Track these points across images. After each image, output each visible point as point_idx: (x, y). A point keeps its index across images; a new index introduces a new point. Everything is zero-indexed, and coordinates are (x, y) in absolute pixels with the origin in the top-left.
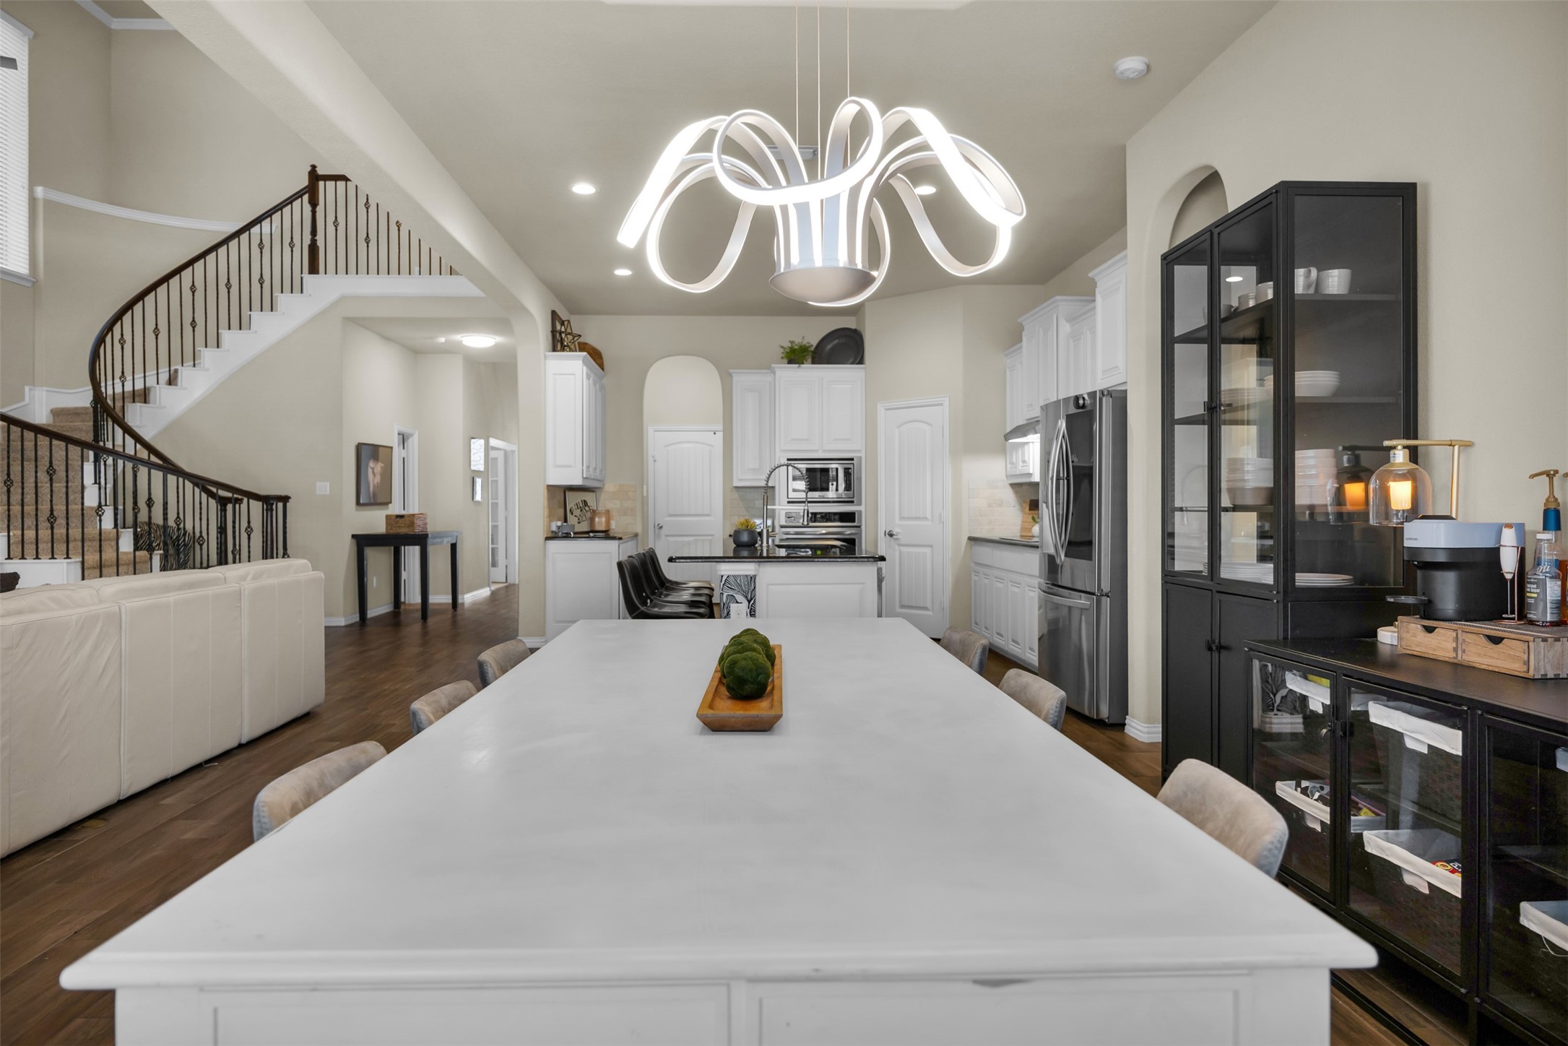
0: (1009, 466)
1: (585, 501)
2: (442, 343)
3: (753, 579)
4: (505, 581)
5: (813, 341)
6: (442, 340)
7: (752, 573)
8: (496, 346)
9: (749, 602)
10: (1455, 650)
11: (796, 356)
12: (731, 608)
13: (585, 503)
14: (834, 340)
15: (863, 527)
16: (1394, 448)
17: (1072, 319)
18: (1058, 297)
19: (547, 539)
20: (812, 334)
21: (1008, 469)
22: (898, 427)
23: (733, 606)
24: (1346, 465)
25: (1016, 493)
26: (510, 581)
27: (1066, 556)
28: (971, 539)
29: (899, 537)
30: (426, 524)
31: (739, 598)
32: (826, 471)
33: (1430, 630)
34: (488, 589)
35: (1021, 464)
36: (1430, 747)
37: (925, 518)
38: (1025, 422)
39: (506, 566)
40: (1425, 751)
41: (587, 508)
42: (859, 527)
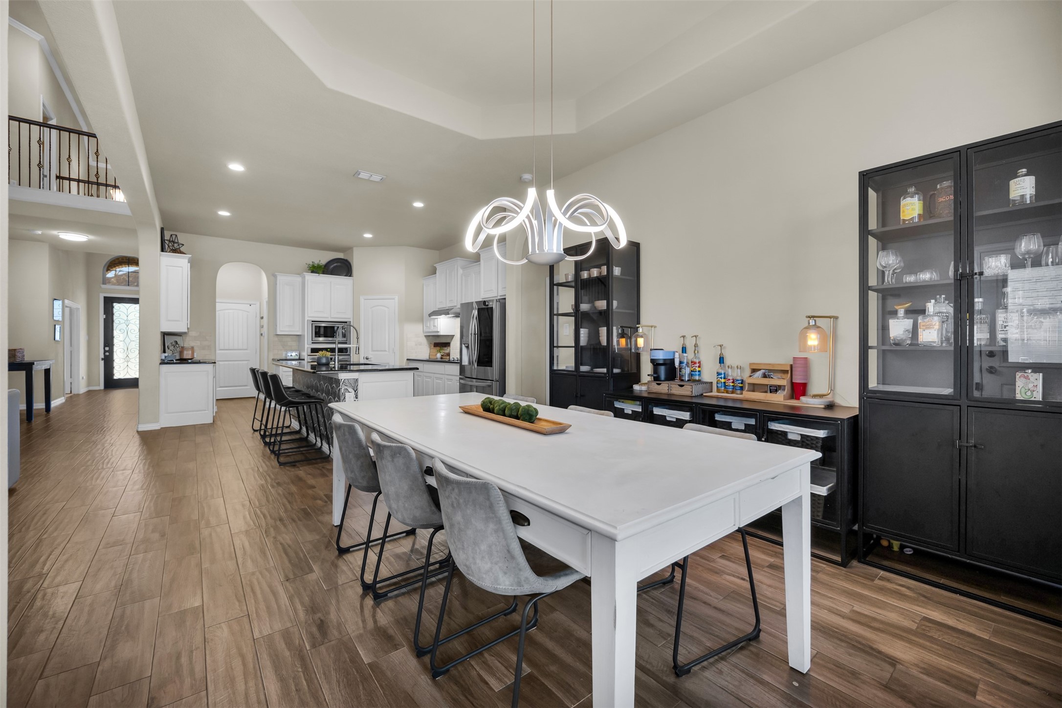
0: (425, 328)
1: (176, 341)
2: (39, 234)
3: (357, 380)
4: (70, 392)
5: (323, 262)
6: (40, 232)
7: (356, 377)
8: (89, 241)
9: (355, 391)
10: (668, 390)
11: (315, 269)
12: (346, 395)
13: (176, 342)
14: (334, 264)
15: (352, 355)
16: (639, 327)
17: (463, 268)
18: (458, 258)
19: (161, 364)
20: (323, 257)
21: (424, 329)
22: (371, 308)
23: (347, 394)
24: (620, 332)
25: (427, 340)
26: (74, 392)
27: (477, 366)
28: (408, 360)
29: (372, 359)
30: (24, 356)
31: (350, 390)
32: (333, 327)
33: (659, 384)
34: (63, 398)
35: (432, 327)
36: (677, 419)
37: (385, 351)
38: (437, 310)
39: (71, 383)
40: (675, 420)
41: (177, 345)
42: (349, 355)
